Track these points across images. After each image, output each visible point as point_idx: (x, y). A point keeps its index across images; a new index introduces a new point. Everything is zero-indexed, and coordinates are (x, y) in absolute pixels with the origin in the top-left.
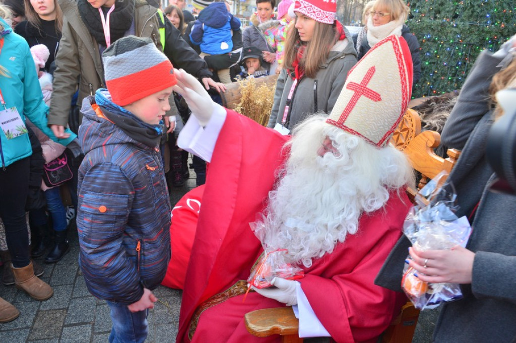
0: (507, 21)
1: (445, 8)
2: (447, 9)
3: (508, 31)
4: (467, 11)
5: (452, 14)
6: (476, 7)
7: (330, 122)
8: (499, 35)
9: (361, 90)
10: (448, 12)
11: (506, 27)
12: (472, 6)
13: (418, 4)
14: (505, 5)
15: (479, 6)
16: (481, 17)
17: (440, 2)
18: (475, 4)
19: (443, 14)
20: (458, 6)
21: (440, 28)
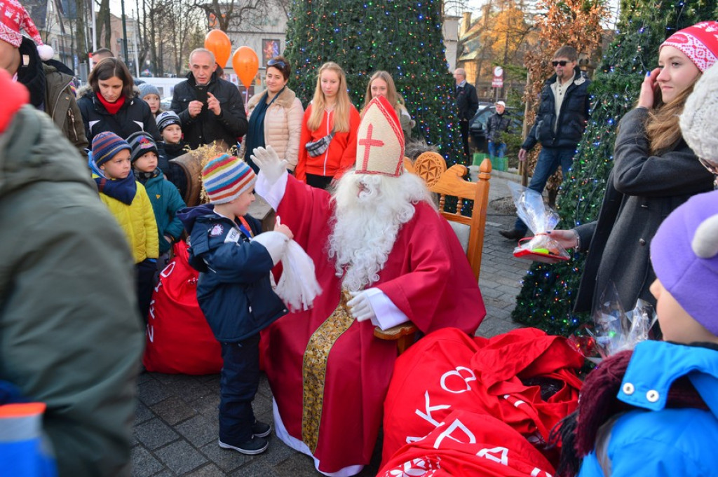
0: (416, 73)
1: (358, 61)
2: (361, 62)
3: (419, 82)
4: (380, 64)
5: (366, 68)
6: (387, 60)
7: (357, 173)
8: (411, 86)
9: (369, 143)
10: (362, 65)
11: (415, 78)
12: (384, 59)
13: (329, 58)
14: (411, 57)
15: (390, 58)
16: (393, 69)
17: (352, 56)
18: (387, 57)
19: (358, 68)
20: (369, 59)
21: (357, 82)
